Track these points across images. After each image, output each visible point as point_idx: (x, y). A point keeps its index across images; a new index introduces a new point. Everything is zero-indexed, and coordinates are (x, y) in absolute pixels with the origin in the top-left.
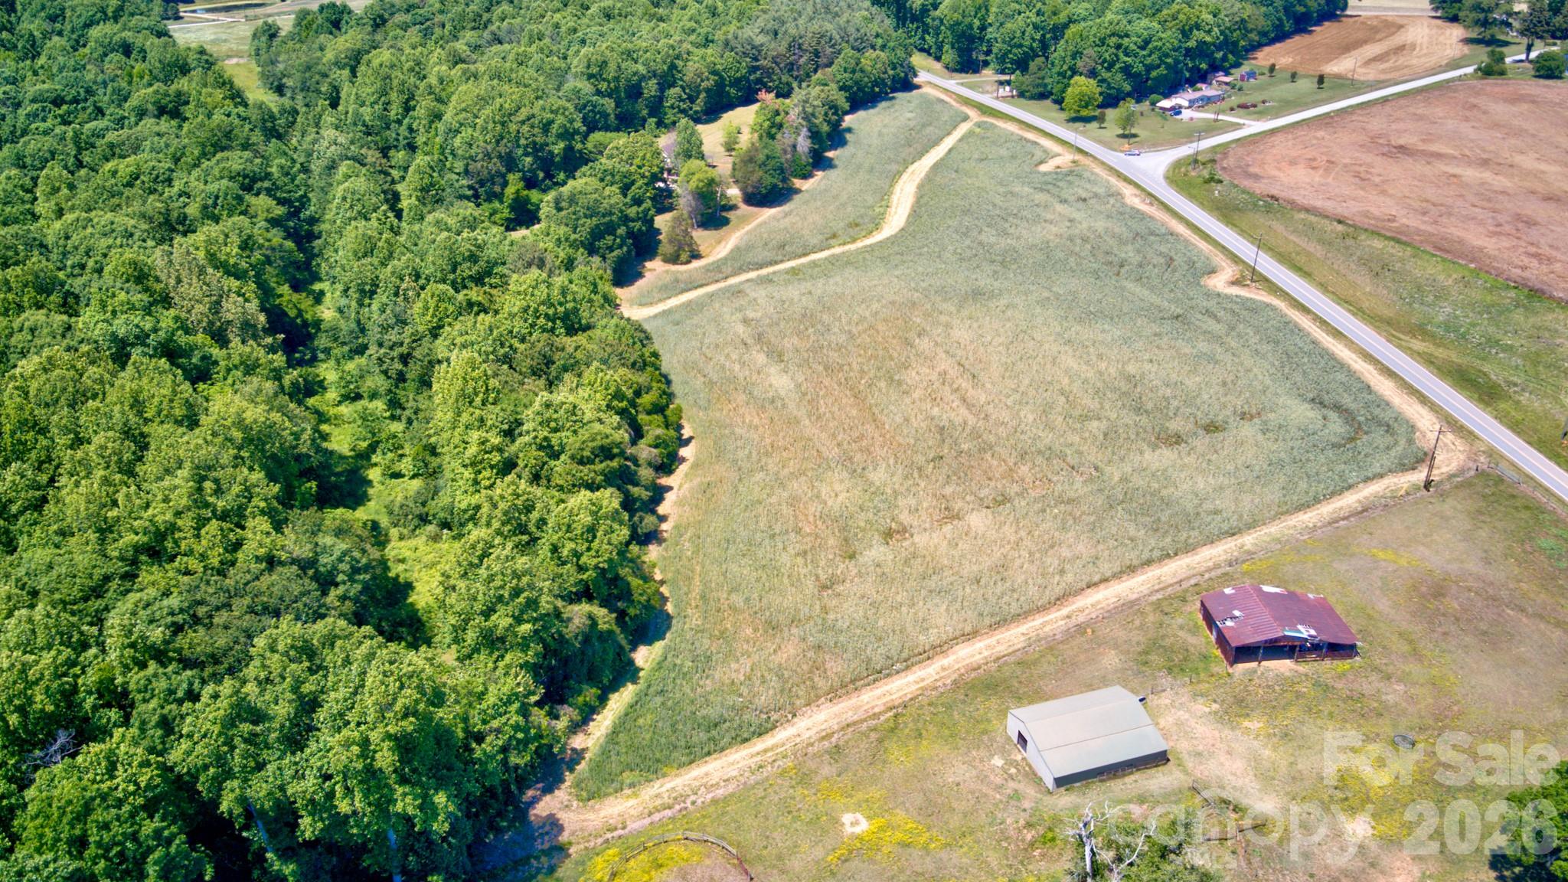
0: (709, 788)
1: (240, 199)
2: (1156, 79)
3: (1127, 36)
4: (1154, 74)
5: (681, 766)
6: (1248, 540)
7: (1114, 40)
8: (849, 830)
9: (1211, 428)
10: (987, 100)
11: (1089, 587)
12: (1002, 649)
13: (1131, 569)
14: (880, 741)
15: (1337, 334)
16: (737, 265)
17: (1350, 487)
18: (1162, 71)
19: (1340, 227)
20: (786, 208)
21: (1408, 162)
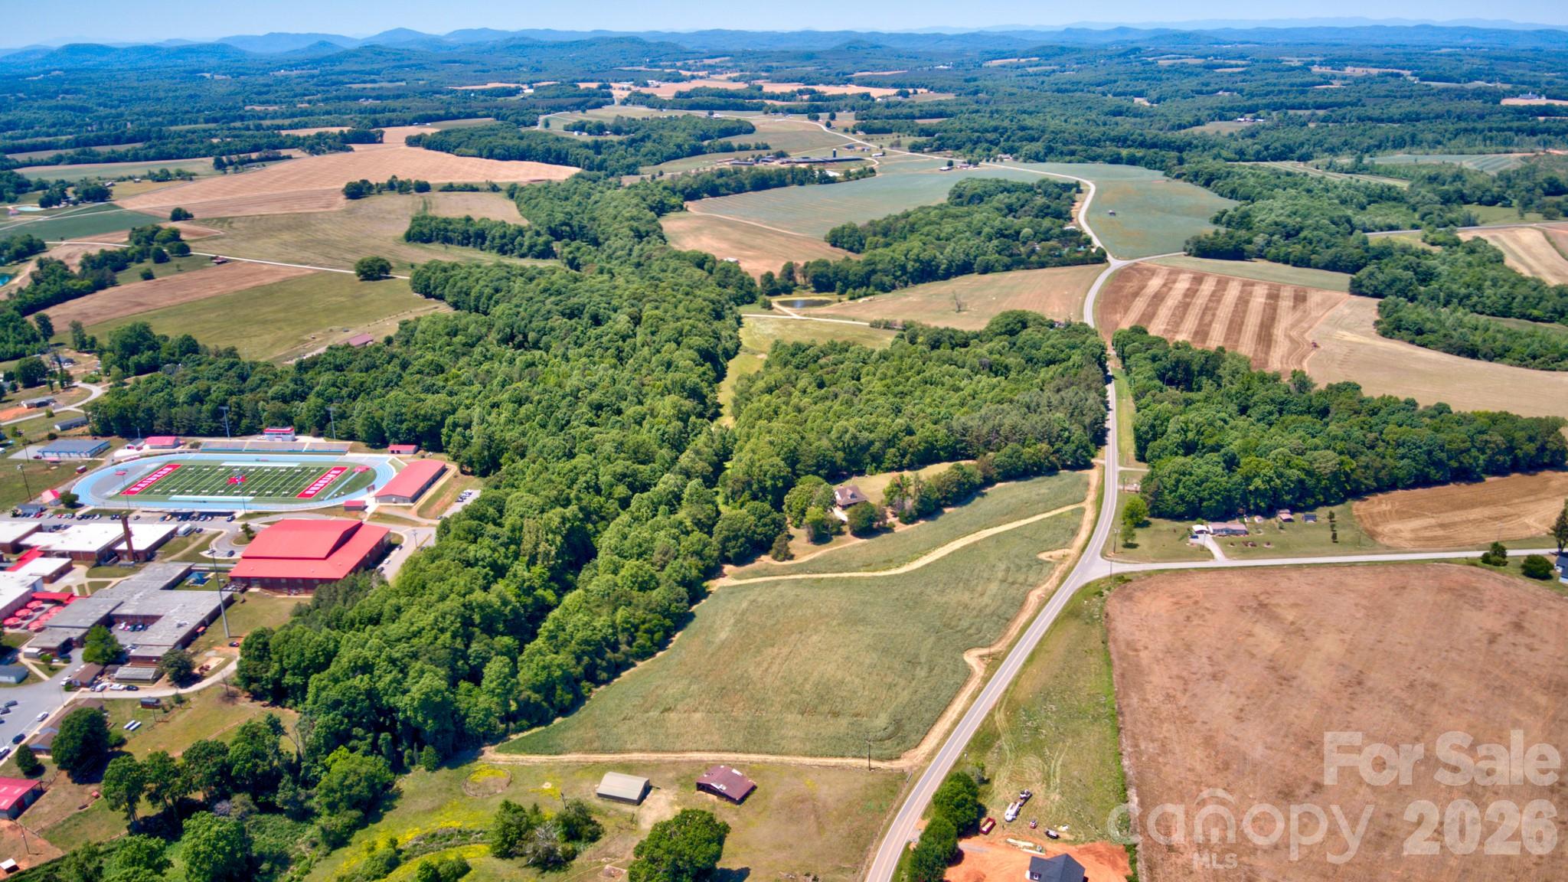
0: (528, 762)
2: (1208, 507)
3: (1191, 474)
4: (1204, 504)
5: (528, 754)
6: (773, 758)
7: (1175, 476)
8: (544, 786)
10: (1113, 490)
11: (696, 751)
12: (645, 758)
13: (717, 751)
14: (581, 769)
17: (845, 757)
20: (869, 541)
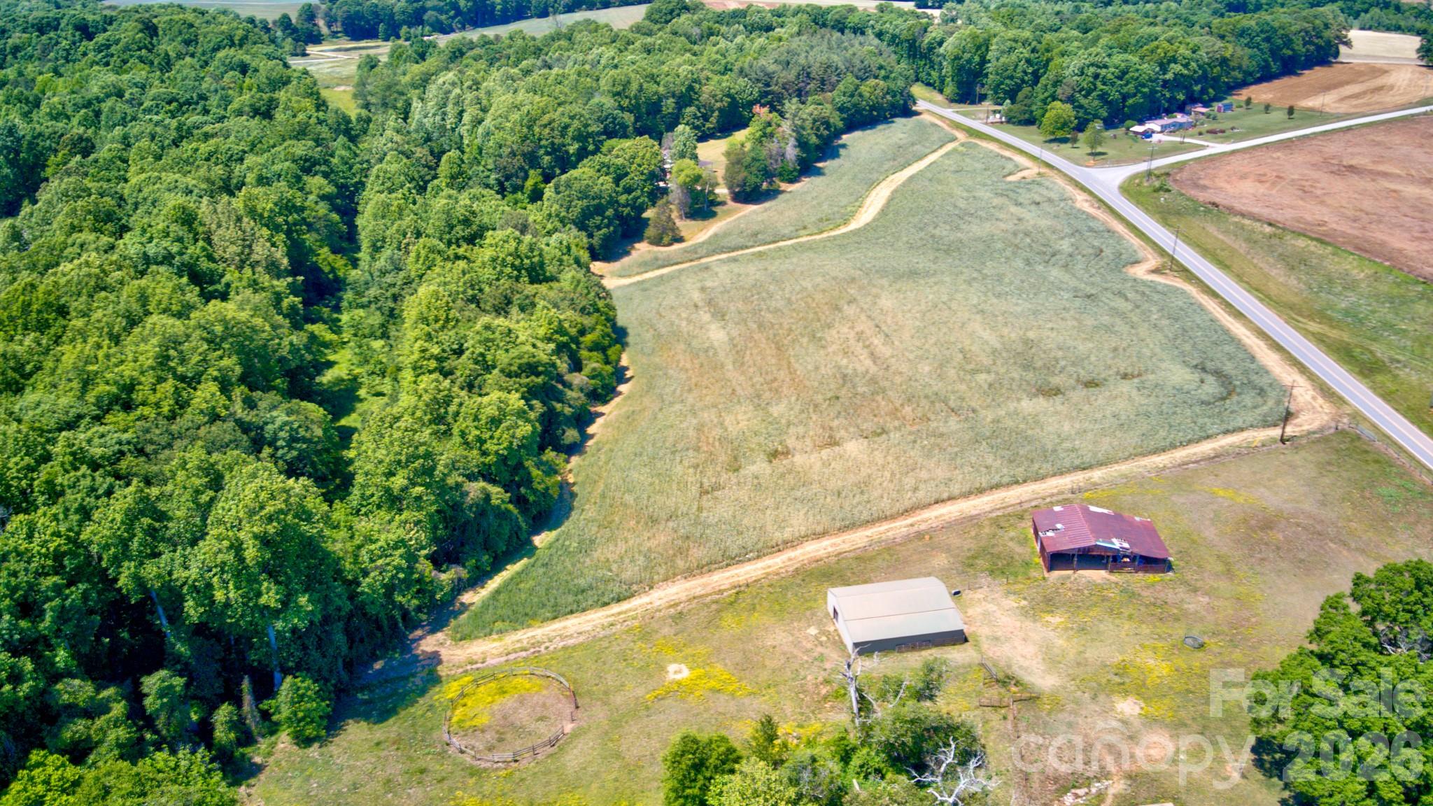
0: (562, 638)
1: (299, 179)
2: (1131, 106)
3: (1106, 67)
4: (1130, 101)
5: (545, 620)
6: (1097, 475)
7: (1092, 70)
8: (671, 676)
9: (1091, 384)
10: (977, 125)
11: (936, 502)
12: (846, 547)
13: (981, 491)
14: (718, 611)
15: (1238, 315)
16: (711, 248)
17: (1208, 437)
18: (1139, 99)
19: (1268, 229)
20: (767, 205)
21: (1354, 179)
